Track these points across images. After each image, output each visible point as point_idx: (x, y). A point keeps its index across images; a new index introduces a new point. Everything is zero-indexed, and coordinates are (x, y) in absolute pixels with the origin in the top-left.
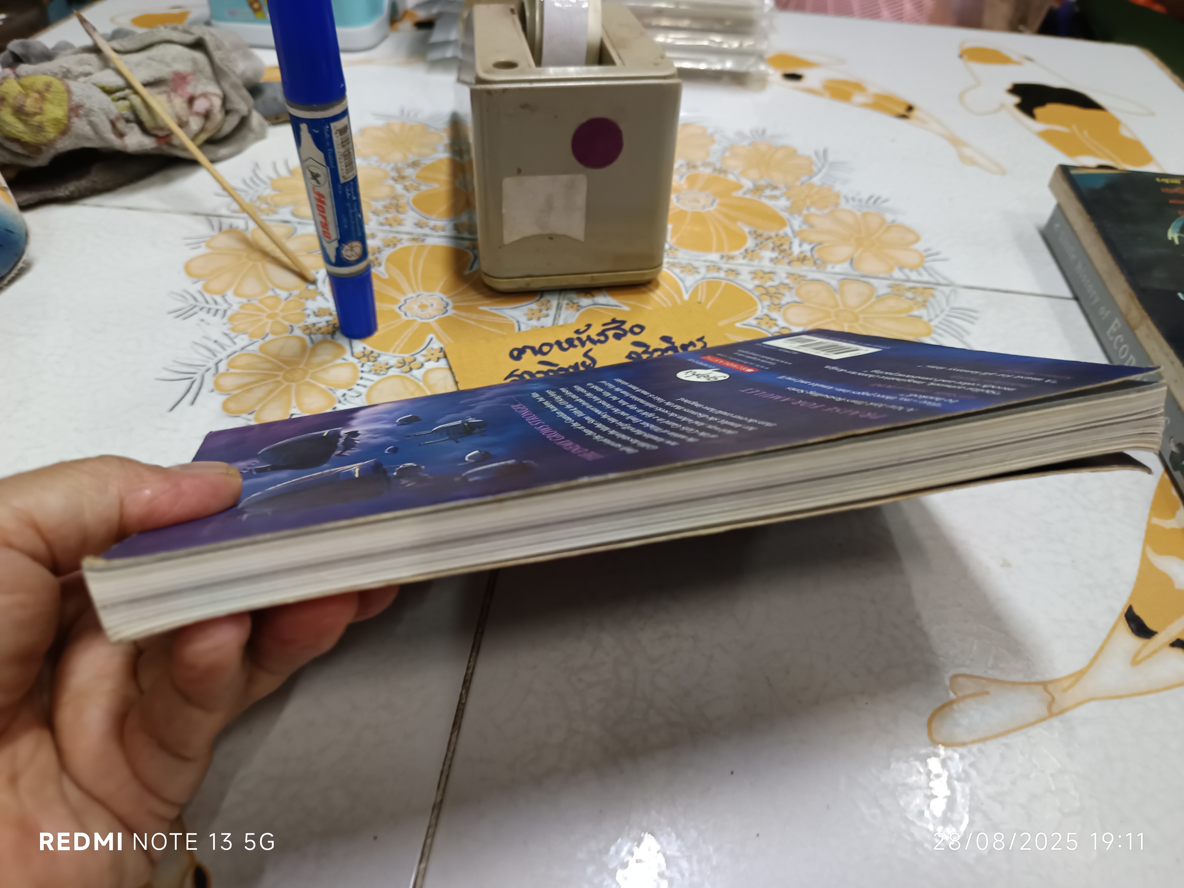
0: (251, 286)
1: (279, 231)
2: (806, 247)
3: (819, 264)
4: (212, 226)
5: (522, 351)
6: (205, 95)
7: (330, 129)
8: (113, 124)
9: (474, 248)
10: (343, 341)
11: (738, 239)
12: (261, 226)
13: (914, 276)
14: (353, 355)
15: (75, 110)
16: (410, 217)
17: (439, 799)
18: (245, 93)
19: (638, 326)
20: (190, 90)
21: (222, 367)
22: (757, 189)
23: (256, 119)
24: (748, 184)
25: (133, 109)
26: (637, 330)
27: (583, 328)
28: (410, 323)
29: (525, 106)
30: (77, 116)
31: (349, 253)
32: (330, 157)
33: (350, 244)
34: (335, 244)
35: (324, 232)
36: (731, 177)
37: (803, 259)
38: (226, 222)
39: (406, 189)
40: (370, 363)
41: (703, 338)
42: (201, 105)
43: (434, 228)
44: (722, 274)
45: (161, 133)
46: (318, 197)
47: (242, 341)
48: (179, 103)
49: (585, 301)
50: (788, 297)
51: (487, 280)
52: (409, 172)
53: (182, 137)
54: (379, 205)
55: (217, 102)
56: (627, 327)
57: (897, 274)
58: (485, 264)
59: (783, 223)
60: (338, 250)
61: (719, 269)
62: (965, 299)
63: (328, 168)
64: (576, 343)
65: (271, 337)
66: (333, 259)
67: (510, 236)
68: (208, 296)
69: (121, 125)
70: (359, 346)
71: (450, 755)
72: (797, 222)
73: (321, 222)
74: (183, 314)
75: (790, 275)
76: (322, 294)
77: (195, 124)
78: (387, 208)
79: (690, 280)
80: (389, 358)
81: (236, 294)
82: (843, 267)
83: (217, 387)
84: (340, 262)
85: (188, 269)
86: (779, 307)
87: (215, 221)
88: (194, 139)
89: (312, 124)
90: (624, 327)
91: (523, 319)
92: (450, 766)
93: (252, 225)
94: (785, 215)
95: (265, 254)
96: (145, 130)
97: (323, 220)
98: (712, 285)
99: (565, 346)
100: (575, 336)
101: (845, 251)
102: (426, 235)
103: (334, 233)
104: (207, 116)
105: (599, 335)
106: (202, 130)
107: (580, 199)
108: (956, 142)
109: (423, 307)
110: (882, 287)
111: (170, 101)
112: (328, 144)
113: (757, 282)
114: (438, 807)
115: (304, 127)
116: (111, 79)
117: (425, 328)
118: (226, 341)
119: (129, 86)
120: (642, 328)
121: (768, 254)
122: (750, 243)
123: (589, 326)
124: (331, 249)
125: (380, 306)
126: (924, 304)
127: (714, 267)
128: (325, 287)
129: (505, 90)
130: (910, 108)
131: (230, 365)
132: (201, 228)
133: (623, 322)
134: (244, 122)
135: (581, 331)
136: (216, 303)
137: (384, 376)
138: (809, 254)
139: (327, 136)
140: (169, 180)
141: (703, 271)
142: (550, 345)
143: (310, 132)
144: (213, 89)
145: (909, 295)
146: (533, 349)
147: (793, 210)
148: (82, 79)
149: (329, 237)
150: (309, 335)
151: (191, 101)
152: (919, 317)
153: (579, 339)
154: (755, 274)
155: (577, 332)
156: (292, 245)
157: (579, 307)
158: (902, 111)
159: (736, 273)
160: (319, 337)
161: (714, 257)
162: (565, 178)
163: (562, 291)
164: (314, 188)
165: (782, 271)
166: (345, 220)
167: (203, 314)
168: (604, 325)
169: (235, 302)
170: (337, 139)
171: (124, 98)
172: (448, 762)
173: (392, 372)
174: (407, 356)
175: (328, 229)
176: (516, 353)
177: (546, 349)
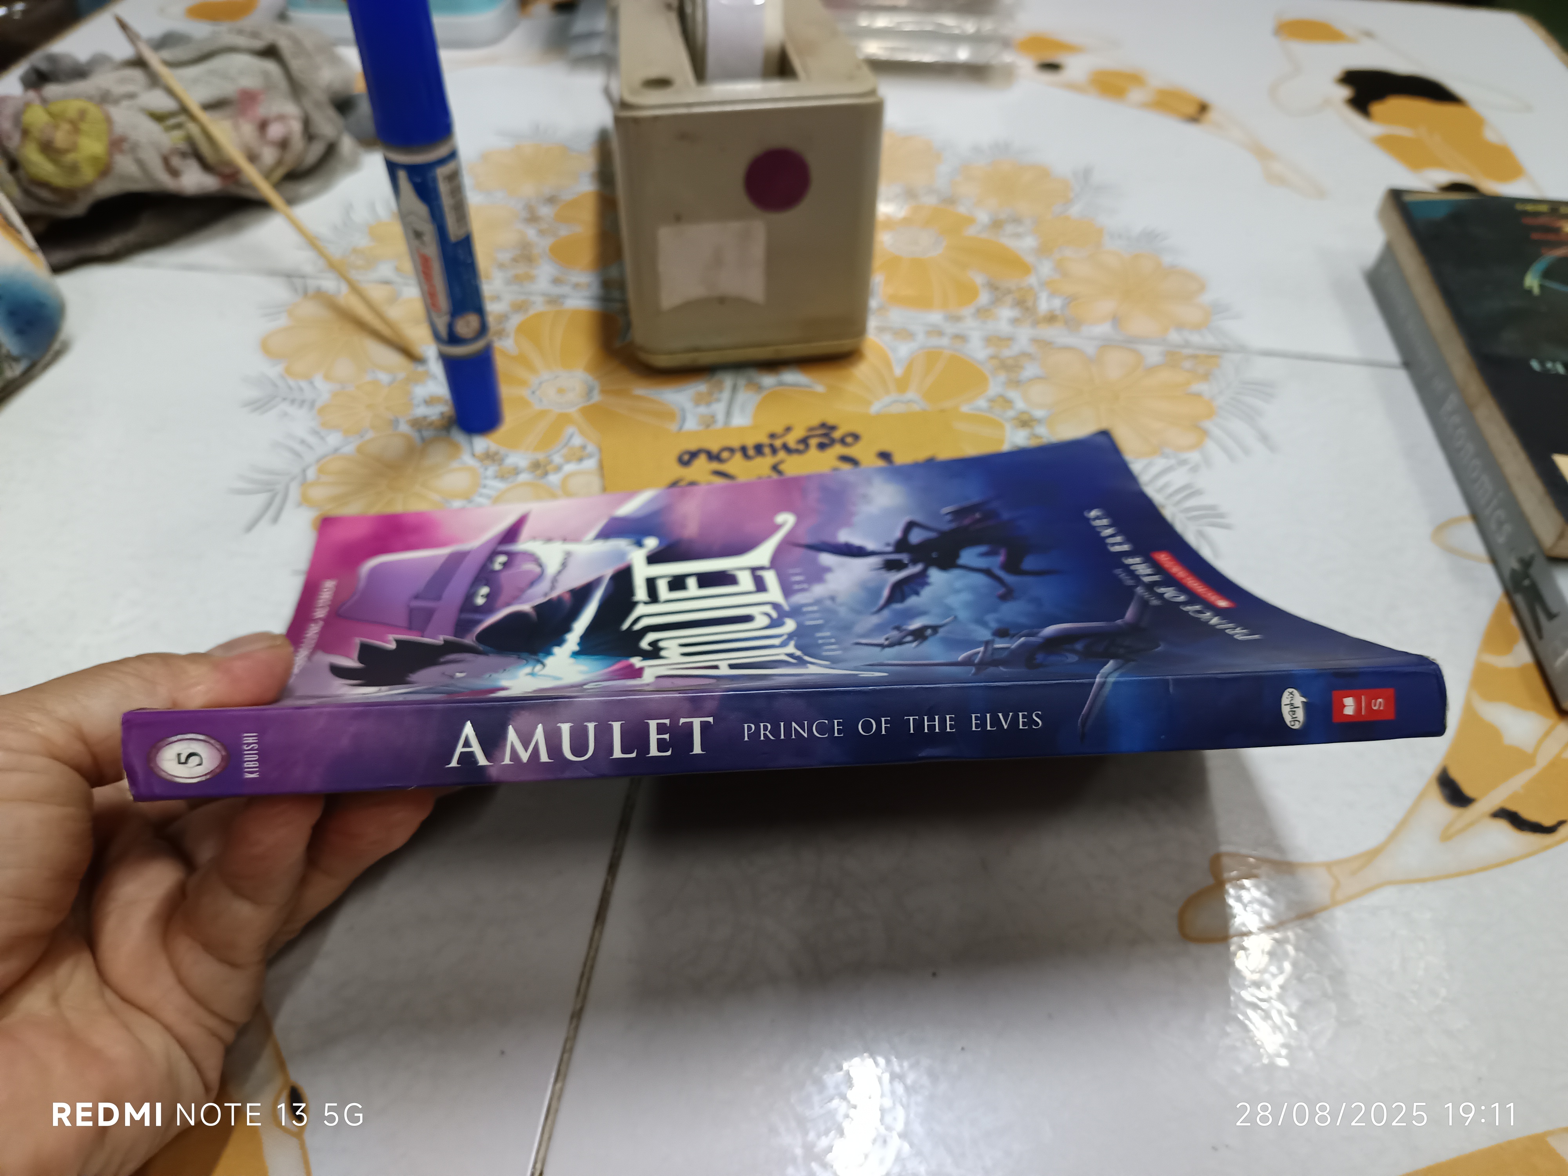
0: (344, 368)
1: (377, 294)
2: (1057, 303)
3: (1073, 324)
4: (295, 290)
5: (694, 455)
6: (281, 118)
7: (434, 176)
8: (166, 161)
9: (625, 311)
10: (459, 437)
11: (967, 293)
12: (355, 289)
13: (1195, 338)
14: (473, 455)
15: (117, 144)
16: (545, 271)
17: (578, 1007)
18: (331, 113)
19: (852, 435)
20: (263, 110)
21: (311, 474)
22: (997, 224)
23: (347, 144)
24: (983, 217)
25: (190, 140)
26: (849, 440)
27: (780, 431)
28: (543, 413)
29: (683, 136)
30: (122, 151)
31: (465, 329)
32: (436, 210)
33: (464, 318)
34: (447, 317)
35: (432, 304)
36: (962, 210)
37: (1051, 318)
38: (312, 284)
39: (542, 233)
40: (495, 467)
42: (275, 131)
43: (576, 286)
44: (945, 341)
45: (227, 171)
46: (423, 261)
47: (334, 439)
48: (248, 129)
49: (768, 380)
50: (1030, 370)
51: (644, 356)
52: (545, 211)
53: (252, 174)
54: (505, 257)
55: (296, 127)
56: (837, 435)
57: (1174, 337)
58: (640, 334)
59: (1025, 269)
60: (451, 327)
61: (940, 333)
62: (1261, 369)
63: (434, 223)
65: (370, 435)
66: (444, 336)
67: (670, 298)
68: (292, 382)
69: (176, 161)
70: (481, 443)
71: (592, 954)
72: (1046, 269)
74: (259, 406)
75: (1035, 341)
76: (434, 377)
77: (269, 155)
78: (515, 260)
79: (904, 350)
80: (518, 459)
81: (327, 377)
82: (1103, 329)
83: (305, 501)
84: (453, 339)
85: (266, 348)
86: (1016, 383)
87: (298, 282)
88: (267, 175)
89: (412, 169)
90: (832, 434)
91: (688, 405)
92: (592, 967)
93: (344, 289)
94: (1030, 259)
95: (361, 325)
96: (206, 166)
98: (932, 356)
99: (751, 453)
100: (767, 441)
101: (1107, 306)
102: (564, 297)
103: (443, 302)
104: (284, 144)
105: (798, 442)
106: (279, 163)
107: (758, 250)
108: (1262, 153)
109: (561, 391)
110: (1153, 354)
111: (236, 127)
112: (433, 195)
113: (990, 351)
114: (577, 1016)
115: (402, 175)
116: (159, 101)
117: (563, 420)
118: (312, 440)
119: (184, 110)
120: (857, 437)
121: (1006, 312)
122: (984, 298)
123: (788, 429)
124: (442, 324)
125: (506, 391)
126: (1206, 377)
127: (936, 331)
128: (436, 368)
129: (656, 118)
130: (1203, 108)
131: (321, 471)
132: (279, 292)
134: (331, 150)
135: (776, 435)
136: (301, 389)
137: (513, 484)
138: (1058, 312)
139: (431, 184)
140: (237, 228)
141: (921, 338)
142: (732, 450)
143: (411, 179)
144: (290, 109)
145: (1188, 364)
146: (708, 453)
147: (1043, 250)
148: (125, 103)
149: (438, 309)
150: (419, 431)
151: (263, 126)
152: (1198, 395)
153: (771, 445)
154: (990, 340)
155: (773, 436)
156: (394, 313)
157: (759, 388)
158: (1192, 110)
159: (961, 338)
160: (427, 434)
161: (935, 317)
162: (735, 226)
163: (739, 366)
164: (416, 250)
165: (1024, 335)
166: (458, 290)
167: (285, 406)
169: (323, 389)
170: (443, 188)
171: (179, 126)
172: (589, 964)
173: (524, 477)
174: (540, 456)
175: (436, 299)
176: (686, 457)
177: (725, 455)
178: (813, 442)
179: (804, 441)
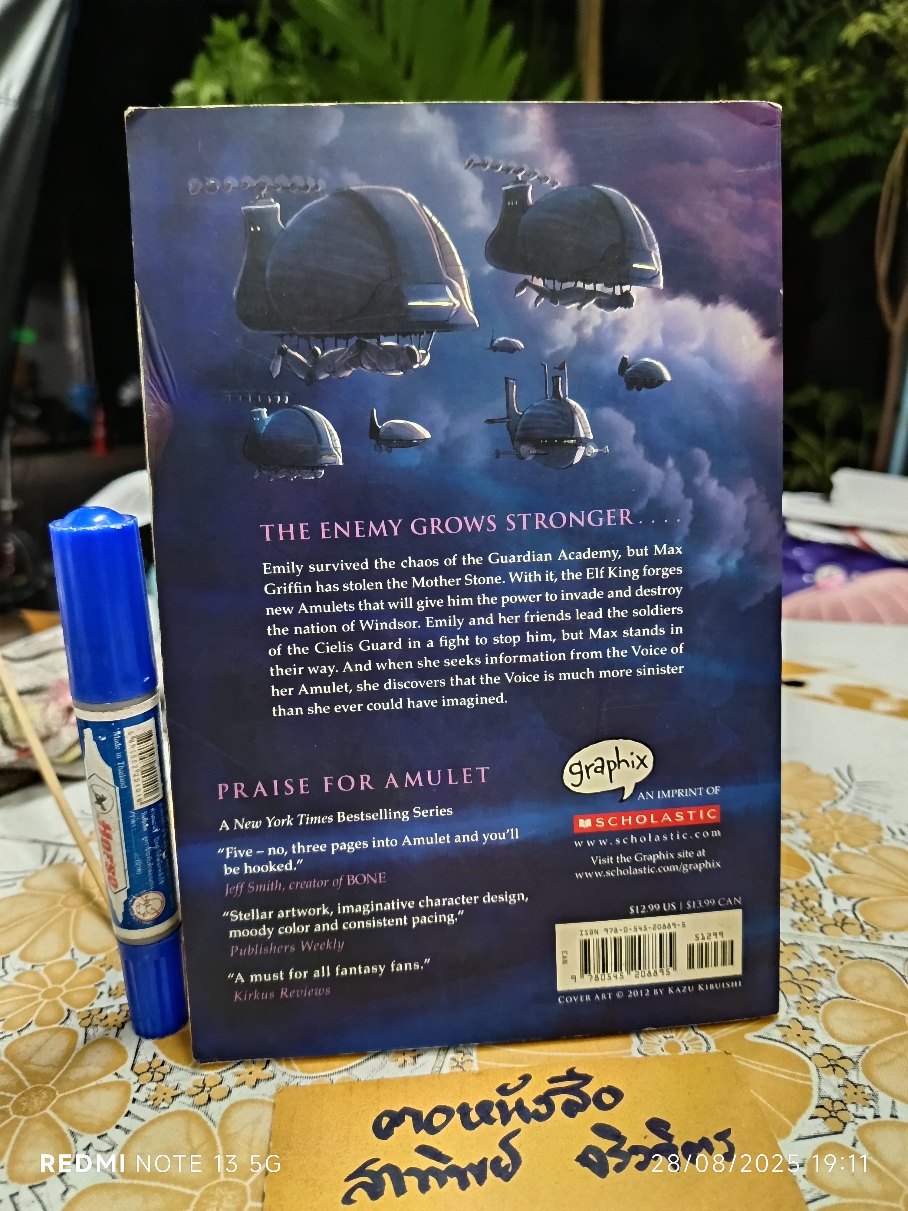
5: (396, 1119)
7: (122, 735)
10: (130, 1041)
14: (132, 1067)
19: (611, 1090)
26: (607, 1099)
27: (514, 1083)
31: (142, 909)
32: (120, 773)
33: (144, 896)
34: (124, 896)
35: (110, 878)
40: (153, 1085)
41: (728, 1132)
46: (103, 829)
56: (590, 1090)
60: (127, 905)
63: (117, 788)
64: (495, 1113)
65: (32, 1029)
66: (120, 919)
70: (148, 1050)
72: (824, 865)
73: (106, 863)
84: (130, 921)
86: (815, 1005)
89: (99, 728)
90: (584, 1089)
94: (805, 854)
97: (108, 861)
99: (474, 1117)
100: (496, 1098)
103: (123, 880)
105: (538, 1101)
112: (119, 756)
115: (88, 732)
120: (617, 1095)
123: (526, 1079)
124: (118, 905)
133: (586, 1079)
135: (509, 1088)
137: (163, 1112)
139: (117, 745)
142: (448, 1112)
143: (95, 739)
146: (416, 1115)
149: (116, 886)
150: (87, 1027)
153: (502, 1105)
155: (503, 1090)
164: (98, 816)
166: (138, 862)
168: (552, 1081)
170: (131, 750)
173: (183, 1104)
174: (211, 1074)
175: (114, 874)
176: (385, 1121)
177: (439, 1119)
178: (559, 1100)
179: (545, 1099)
